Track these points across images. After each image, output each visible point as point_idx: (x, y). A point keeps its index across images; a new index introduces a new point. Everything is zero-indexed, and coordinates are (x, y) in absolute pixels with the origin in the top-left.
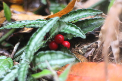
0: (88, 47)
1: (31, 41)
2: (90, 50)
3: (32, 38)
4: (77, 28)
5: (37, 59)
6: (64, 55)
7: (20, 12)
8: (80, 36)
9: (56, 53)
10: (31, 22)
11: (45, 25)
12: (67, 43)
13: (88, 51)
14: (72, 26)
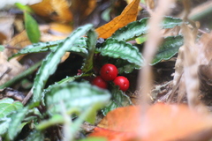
3: (46, 63)
4: (132, 49)
11: (69, 38)
12: (122, 80)
13: (160, 96)
14: (126, 45)
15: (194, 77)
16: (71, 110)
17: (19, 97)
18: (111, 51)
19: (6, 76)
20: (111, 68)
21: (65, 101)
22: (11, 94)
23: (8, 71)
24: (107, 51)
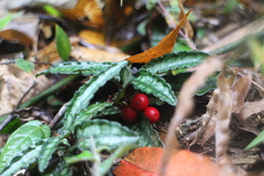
0: (192, 124)
1: (75, 99)
2: (195, 130)
3: (79, 95)
4: (165, 86)
5: (80, 132)
6: (122, 130)
7: (95, 45)
8: (168, 101)
9: (110, 125)
10: (94, 66)
11: (103, 72)
12: (153, 112)
13: (189, 131)
14: (159, 80)
15: (225, 131)
16: (101, 148)
17: (46, 118)
18: (144, 84)
19: (32, 91)
20: (143, 99)
21: (95, 137)
22: (37, 114)
23: (34, 86)
24: (140, 83)
